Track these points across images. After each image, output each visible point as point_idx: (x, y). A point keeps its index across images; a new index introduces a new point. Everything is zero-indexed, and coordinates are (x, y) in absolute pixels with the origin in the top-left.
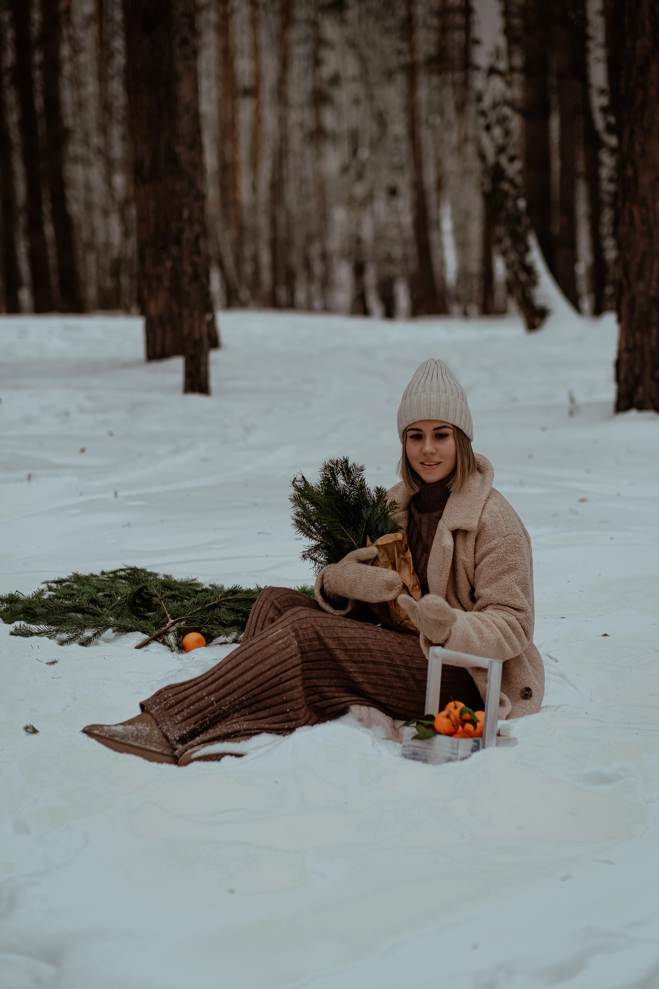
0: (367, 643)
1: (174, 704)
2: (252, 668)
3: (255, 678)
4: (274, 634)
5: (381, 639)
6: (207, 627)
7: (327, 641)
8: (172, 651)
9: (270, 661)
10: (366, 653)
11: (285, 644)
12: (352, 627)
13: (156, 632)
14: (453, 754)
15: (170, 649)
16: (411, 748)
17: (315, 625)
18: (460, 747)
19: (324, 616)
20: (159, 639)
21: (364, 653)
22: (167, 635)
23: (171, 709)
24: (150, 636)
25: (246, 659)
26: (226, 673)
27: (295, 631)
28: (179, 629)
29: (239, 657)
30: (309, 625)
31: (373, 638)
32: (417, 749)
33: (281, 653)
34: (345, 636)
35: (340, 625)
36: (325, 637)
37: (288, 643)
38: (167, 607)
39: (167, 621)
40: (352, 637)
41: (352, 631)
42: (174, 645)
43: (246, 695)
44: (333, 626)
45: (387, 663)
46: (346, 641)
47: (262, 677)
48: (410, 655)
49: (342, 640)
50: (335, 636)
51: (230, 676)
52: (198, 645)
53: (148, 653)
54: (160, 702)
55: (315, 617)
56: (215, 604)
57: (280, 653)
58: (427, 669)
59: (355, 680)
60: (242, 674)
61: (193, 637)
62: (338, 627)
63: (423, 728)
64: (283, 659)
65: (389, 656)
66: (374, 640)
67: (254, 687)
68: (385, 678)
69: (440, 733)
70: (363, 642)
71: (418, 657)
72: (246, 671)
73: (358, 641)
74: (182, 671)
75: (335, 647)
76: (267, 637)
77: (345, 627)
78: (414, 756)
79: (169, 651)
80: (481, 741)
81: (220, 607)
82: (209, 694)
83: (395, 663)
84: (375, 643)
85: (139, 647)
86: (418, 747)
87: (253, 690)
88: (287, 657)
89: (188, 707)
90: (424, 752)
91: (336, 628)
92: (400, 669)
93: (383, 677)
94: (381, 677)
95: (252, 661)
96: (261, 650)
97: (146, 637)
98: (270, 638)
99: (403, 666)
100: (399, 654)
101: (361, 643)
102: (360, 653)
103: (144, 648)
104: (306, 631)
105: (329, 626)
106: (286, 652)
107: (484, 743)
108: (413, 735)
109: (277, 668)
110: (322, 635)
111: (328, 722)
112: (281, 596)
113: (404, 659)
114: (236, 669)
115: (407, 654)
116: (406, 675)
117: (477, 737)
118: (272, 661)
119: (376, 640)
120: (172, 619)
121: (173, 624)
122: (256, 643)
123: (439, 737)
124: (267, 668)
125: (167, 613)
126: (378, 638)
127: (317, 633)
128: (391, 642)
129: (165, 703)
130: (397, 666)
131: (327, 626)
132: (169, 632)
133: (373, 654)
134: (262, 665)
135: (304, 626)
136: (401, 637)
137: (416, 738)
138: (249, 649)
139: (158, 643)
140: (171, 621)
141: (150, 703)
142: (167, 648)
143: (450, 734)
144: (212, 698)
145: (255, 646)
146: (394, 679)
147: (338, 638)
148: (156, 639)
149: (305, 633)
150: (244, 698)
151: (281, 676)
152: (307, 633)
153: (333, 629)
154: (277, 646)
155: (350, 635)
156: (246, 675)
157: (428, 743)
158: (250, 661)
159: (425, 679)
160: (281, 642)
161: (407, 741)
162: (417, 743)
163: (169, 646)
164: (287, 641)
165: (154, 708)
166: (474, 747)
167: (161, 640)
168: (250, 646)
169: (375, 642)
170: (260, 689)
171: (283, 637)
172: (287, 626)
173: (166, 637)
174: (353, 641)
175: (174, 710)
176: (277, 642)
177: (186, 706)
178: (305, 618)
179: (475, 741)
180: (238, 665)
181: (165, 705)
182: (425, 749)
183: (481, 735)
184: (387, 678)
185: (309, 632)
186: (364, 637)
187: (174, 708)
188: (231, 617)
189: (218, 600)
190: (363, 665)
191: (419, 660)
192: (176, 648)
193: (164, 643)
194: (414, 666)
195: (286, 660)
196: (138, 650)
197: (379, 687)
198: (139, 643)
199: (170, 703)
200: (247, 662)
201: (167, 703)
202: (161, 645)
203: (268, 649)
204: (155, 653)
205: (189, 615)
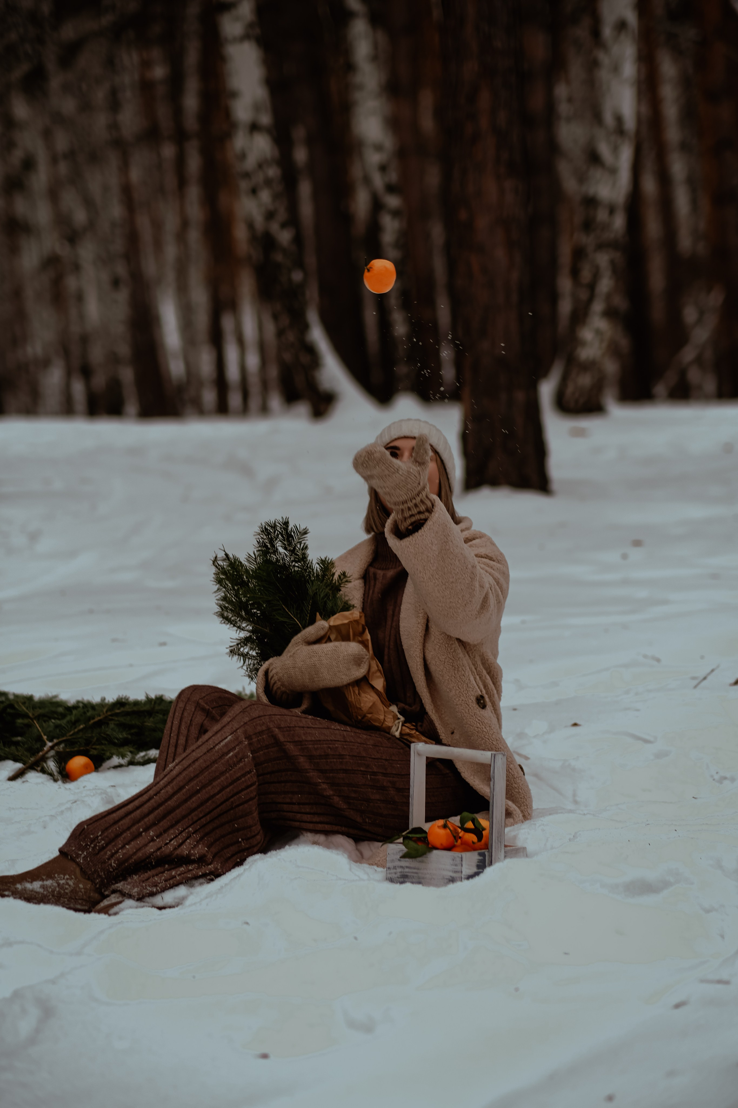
0: (337, 748)
1: (104, 845)
2: (198, 792)
3: (202, 804)
4: (222, 744)
5: (352, 742)
6: (95, 749)
7: (287, 746)
8: (55, 781)
9: (219, 781)
10: (335, 760)
11: (236, 756)
12: (316, 726)
13: (32, 759)
14: (456, 872)
15: (52, 778)
16: (399, 870)
17: (271, 726)
18: (464, 863)
19: (280, 714)
20: (36, 768)
21: (332, 760)
22: (45, 762)
23: (102, 853)
24: (24, 764)
25: (191, 780)
26: (166, 800)
27: (248, 737)
28: (58, 753)
29: (182, 777)
30: (264, 728)
31: (342, 740)
32: (407, 870)
33: (232, 770)
34: (309, 738)
35: (301, 725)
36: (285, 741)
37: (240, 756)
38: (41, 726)
39: (45, 744)
40: (317, 741)
41: (317, 732)
42: (56, 773)
43: (192, 826)
44: (293, 727)
45: (361, 771)
46: (310, 746)
47: (210, 802)
48: (388, 758)
49: (306, 745)
50: (297, 739)
51: (171, 803)
52: (86, 770)
53: (26, 784)
54: (87, 845)
55: (270, 715)
56: (100, 721)
57: (230, 770)
58: (409, 775)
59: (325, 794)
60: (186, 801)
61: (78, 762)
62: (299, 727)
63: (412, 844)
64: (235, 777)
65: (363, 762)
66: (344, 743)
67: (201, 815)
68: (359, 789)
69: (436, 848)
70: (331, 746)
71: (397, 760)
72: (190, 797)
73: (325, 746)
74: (78, 802)
75: (298, 754)
76: (214, 747)
77: (308, 727)
78: (403, 879)
79: (52, 781)
80: (487, 853)
81: (108, 724)
82: (147, 829)
83: (371, 770)
84: (345, 747)
85: (12, 778)
86: (407, 867)
87: (200, 819)
88: (239, 774)
89: (123, 847)
90: (416, 873)
91: (297, 728)
92: (377, 777)
93: (357, 789)
94: (354, 789)
95: (198, 783)
96: (208, 767)
97: (19, 765)
98: (218, 749)
99: (381, 773)
100: (374, 759)
101: (329, 747)
102: (328, 760)
103: (19, 781)
104: (261, 736)
105: (288, 727)
106: (238, 768)
107: (491, 856)
108: (401, 854)
109: (228, 790)
110: (282, 739)
111: (287, 847)
112: (207, 695)
113: (382, 764)
114: (179, 794)
115: (384, 757)
116: (385, 784)
117: (481, 849)
118: (222, 781)
119: (346, 743)
120: (51, 740)
121: (52, 748)
122: (201, 756)
123: (435, 852)
124: (216, 791)
125: (42, 734)
126: (348, 740)
127: (274, 737)
128: (364, 744)
129: (92, 845)
130: (374, 774)
131: (286, 727)
132: (48, 758)
133: (344, 760)
134: (210, 788)
135: (259, 728)
136: (373, 736)
137: (404, 856)
138: (194, 766)
139: (36, 772)
140: (50, 744)
141: (74, 849)
142: (49, 777)
143: (449, 848)
144: (150, 833)
145: (201, 761)
146: (370, 790)
147: (301, 742)
148: (32, 767)
149: (260, 739)
150: (191, 829)
151: (232, 799)
152: (263, 738)
153: (294, 731)
154: (228, 761)
155: (315, 737)
156: (191, 801)
157: (422, 862)
158: (195, 782)
159: (407, 787)
160: (232, 755)
161: (392, 861)
162: (406, 863)
163: (51, 774)
164: (238, 753)
165: (81, 855)
166: (480, 861)
167: (39, 769)
168: (194, 762)
169: (346, 745)
170: (208, 818)
171: (234, 748)
172: (237, 730)
173: (45, 765)
174: (319, 746)
175: (106, 853)
176: (227, 755)
177: (120, 846)
178: (259, 717)
179: (480, 854)
180: (181, 788)
181: (93, 848)
182: (418, 869)
183: (487, 846)
184: (361, 790)
185: (264, 736)
186: (331, 740)
187: (105, 850)
188: (122, 735)
189: (104, 714)
190: (331, 775)
191: (399, 764)
192: (59, 777)
193: (43, 771)
194: (394, 772)
195: (238, 779)
196: (12, 783)
197: (352, 801)
198: (11, 774)
199: (99, 846)
200: (192, 784)
201: (95, 846)
202: (40, 774)
203: (216, 765)
204: (37, 784)
205: (71, 736)
